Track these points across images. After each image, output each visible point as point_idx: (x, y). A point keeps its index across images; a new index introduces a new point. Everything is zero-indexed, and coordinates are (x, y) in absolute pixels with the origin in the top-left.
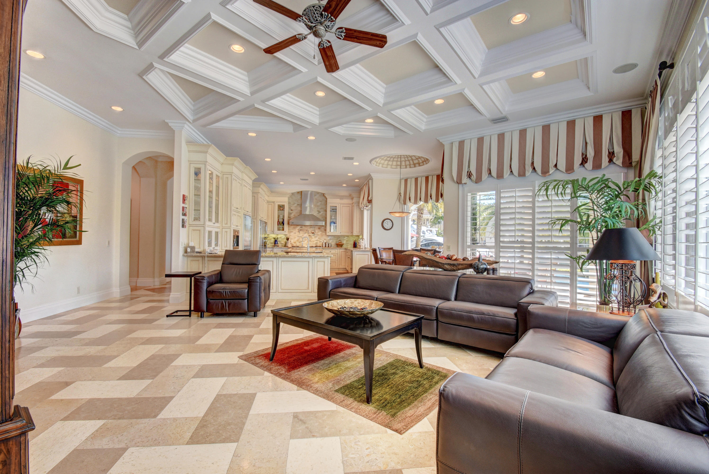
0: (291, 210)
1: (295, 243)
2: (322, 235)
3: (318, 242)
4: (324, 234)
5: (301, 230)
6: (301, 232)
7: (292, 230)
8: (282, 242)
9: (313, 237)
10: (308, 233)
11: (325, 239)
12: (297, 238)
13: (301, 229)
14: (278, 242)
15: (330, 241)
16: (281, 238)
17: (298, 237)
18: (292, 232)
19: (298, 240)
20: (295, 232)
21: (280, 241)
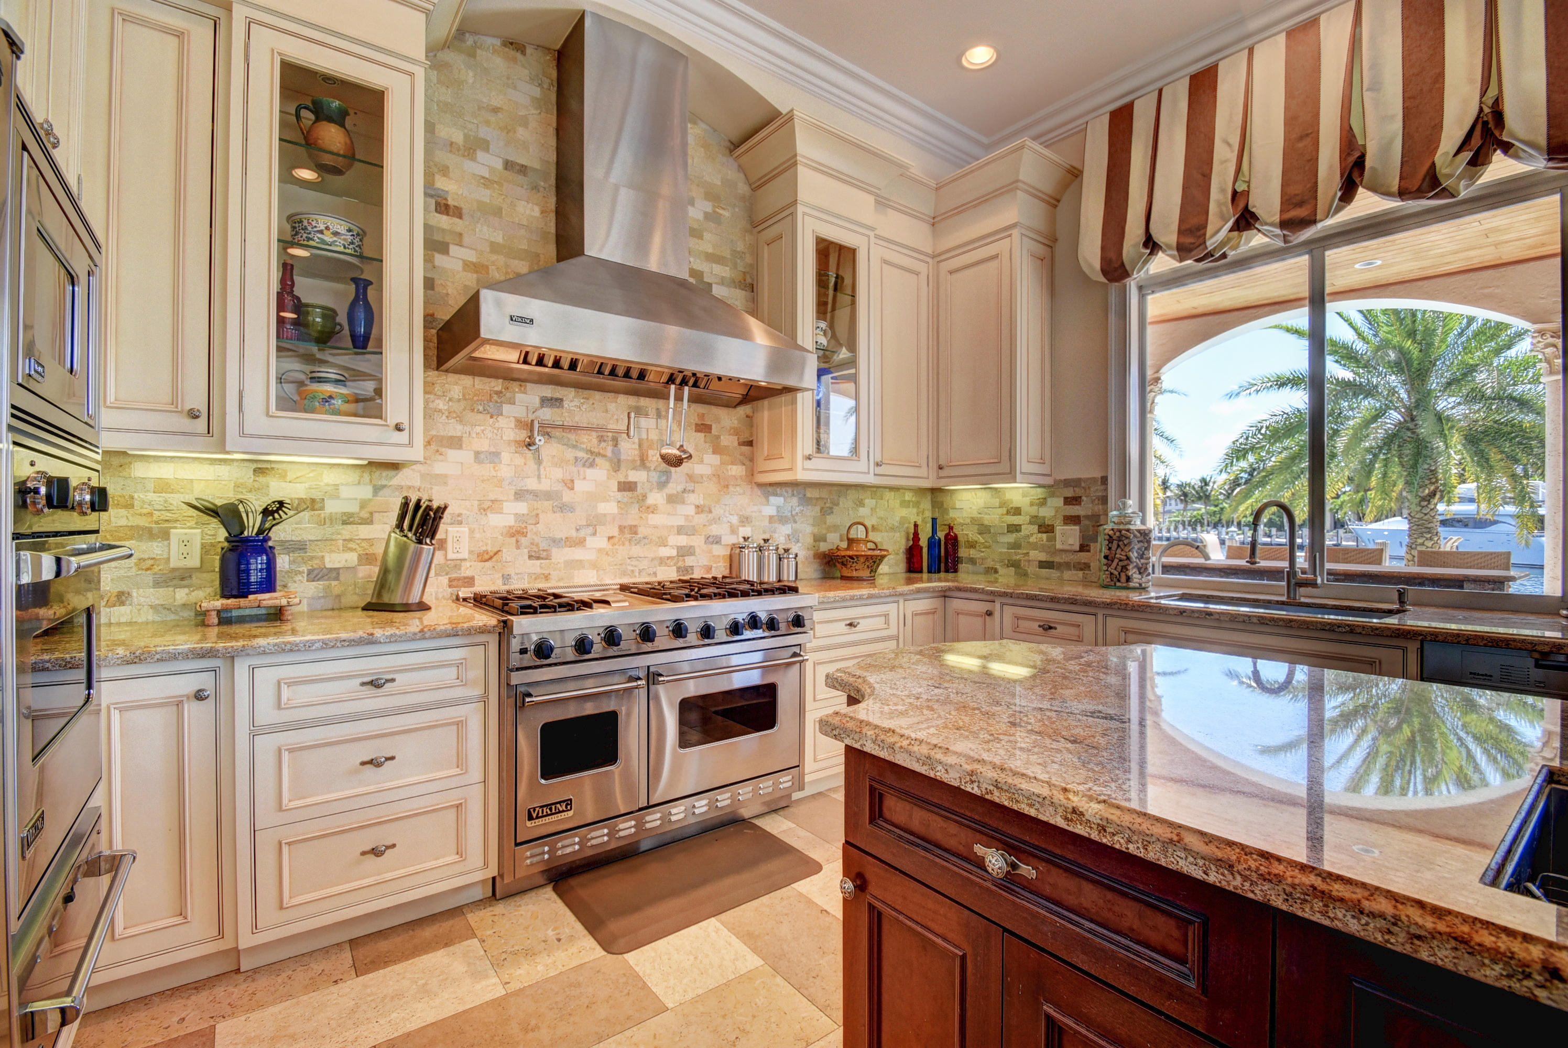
0: (443, 207)
1: (485, 557)
2: (724, 485)
3: (697, 541)
4: (737, 470)
5: (547, 430)
6: (548, 449)
7: (455, 429)
8: (334, 560)
9: (656, 498)
10: (617, 464)
11: (745, 520)
12: (513, 510)
13: (547, 414)
14: (282, 562)
15: (781, 534)
16: (313, 504)
17: (520, 495)
18: (455, 442)
19: (516, 533)
20: (484, 445)
21: (299, 547)
